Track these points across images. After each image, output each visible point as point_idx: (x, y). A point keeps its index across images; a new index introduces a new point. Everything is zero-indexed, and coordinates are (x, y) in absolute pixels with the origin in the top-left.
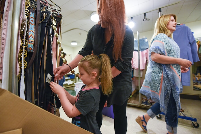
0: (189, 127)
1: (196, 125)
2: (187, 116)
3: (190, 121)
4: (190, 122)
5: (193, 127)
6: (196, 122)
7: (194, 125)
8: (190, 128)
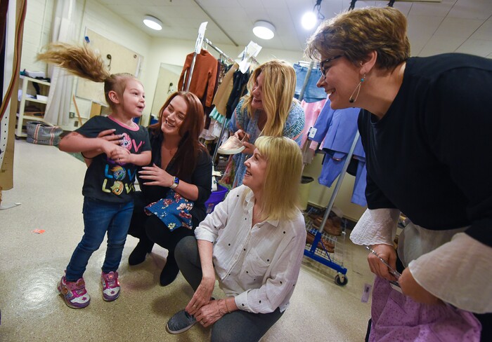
0: (329, 281)
1: (342, 280)
2: (335, 261)
3: (336, 271)
4: (334, 273)
5: (335, 282)
6: (343, 275)
7: (339, 279)
8: (330, 283)
